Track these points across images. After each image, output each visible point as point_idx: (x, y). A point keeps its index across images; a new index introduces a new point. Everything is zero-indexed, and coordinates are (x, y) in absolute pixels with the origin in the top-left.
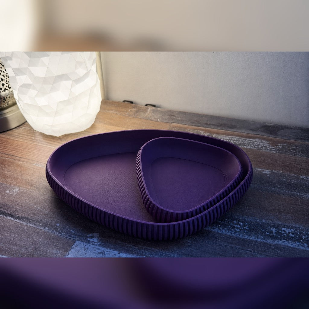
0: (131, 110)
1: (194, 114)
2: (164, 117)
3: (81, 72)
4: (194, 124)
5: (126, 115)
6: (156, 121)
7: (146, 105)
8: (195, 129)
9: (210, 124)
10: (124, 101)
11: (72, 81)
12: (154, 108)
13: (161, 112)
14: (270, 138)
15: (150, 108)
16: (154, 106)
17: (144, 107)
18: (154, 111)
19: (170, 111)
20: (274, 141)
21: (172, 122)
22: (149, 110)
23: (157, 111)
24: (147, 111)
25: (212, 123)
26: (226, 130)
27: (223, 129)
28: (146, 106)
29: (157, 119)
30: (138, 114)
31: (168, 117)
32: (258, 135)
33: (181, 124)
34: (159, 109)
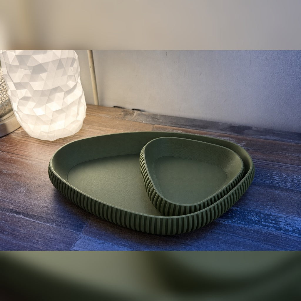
0: (121, 113)
1: (173, 117)
2: (148, 120)
3: (71, 84)
4: (173, 125)
5: (116, 118)
6: (141, 123)
7: (133, 109)
8: (174, 129)
9: (186, 125)
10: (115, 107)
11: (64, 93)
12: (139, 112)
13: (146, 115)
14: (236, 136)
15: (136, 113)
16: (139, 110)
17: (131, 111)
18: (139, 115)
19: (153, 115)
20: (239, 139)
21: (155, 123)
22: (135, 114)
23: (143, 114)
24: (134, 114)
25: (188, 124)
26: (200, 130)
27: (197, 130)
28: (133, 111)
29: (143, 121)
30: (126, 116)
31: (151, 119)
32: (226, 134)
33: (163, 125)
34: (143, 113)
